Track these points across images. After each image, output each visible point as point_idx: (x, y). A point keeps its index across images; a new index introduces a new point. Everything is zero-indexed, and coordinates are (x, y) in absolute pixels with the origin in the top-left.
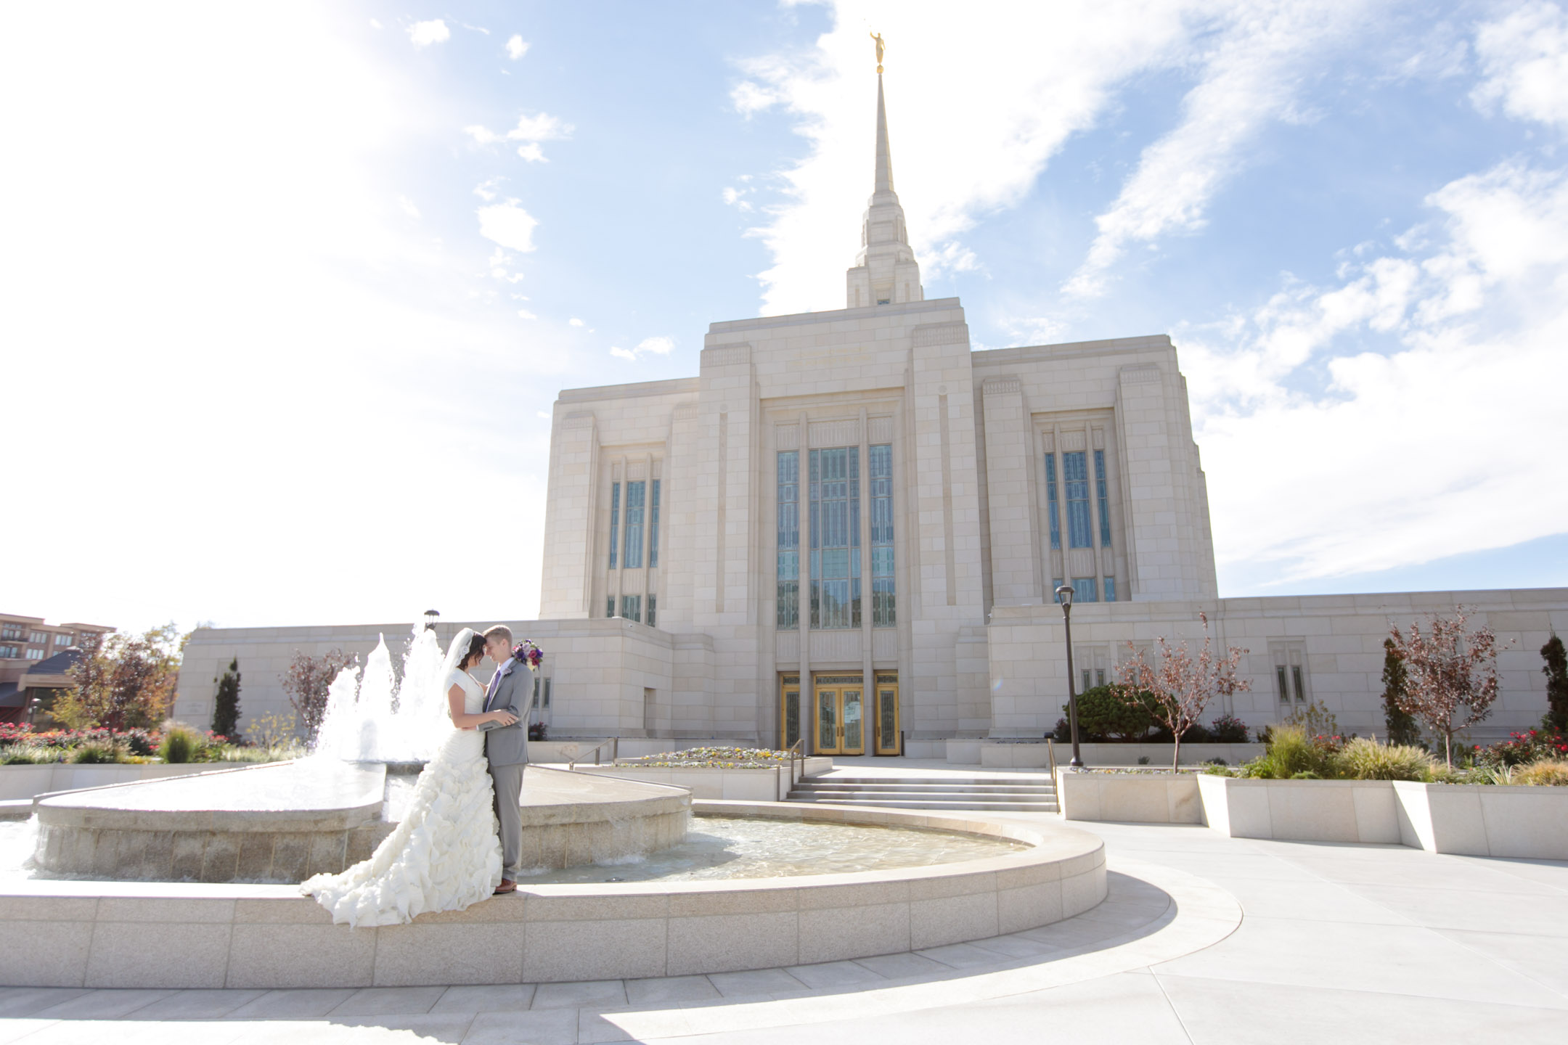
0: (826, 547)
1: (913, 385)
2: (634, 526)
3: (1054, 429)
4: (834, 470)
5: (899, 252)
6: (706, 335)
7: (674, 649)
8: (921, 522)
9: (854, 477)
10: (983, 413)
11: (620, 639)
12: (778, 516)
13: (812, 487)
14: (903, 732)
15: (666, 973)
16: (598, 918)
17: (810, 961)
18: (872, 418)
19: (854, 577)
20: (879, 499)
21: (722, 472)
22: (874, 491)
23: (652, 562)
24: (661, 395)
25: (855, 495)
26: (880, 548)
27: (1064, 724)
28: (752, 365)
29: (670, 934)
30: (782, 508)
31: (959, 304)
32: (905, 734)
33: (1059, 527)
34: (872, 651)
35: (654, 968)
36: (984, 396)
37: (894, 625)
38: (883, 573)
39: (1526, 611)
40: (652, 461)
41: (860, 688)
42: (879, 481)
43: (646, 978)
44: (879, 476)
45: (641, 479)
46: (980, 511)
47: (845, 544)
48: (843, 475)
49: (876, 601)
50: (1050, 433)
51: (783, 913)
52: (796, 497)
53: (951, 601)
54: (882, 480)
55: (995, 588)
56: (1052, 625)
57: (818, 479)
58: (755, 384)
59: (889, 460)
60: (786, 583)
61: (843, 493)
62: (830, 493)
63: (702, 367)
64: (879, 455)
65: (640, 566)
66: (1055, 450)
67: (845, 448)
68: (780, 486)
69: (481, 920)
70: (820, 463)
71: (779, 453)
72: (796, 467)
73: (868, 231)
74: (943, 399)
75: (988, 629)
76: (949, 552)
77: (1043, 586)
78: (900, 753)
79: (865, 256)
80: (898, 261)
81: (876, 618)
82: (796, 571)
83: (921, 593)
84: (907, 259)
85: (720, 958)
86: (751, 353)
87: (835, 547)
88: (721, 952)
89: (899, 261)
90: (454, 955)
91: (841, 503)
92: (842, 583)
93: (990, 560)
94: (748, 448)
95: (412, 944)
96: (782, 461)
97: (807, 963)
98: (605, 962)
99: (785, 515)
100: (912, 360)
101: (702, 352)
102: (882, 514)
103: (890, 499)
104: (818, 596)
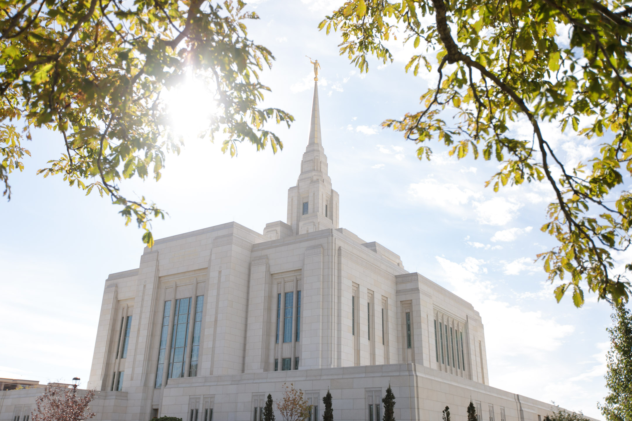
1: (210, 266)
3: (281, 281)
4: (184, 309)
5: (313, 176)
7: (105, 399)
10: (250, 276)
18: (199, 283)
20: (198, 322)
21: (141, 313)
22: (196, 318)
26: (195, 347)
28: (157, 261)
30: (164, 328)
33: (279, 332)
36: (252, 267)
38: (195, 359)
39: (347, 378)
42: (198, 313)
48: (186, 311)
52: (169, 323)
53: (211, 373)
55: (245, 364)
57: (177, 314)
58: (158, 270)
59: (203, 303)
60: (161, 365)
61: (185, 320)
64: (200, 301)
66: (281, 292)
67: (187, 298)
71: (165, 302)
74: (220, 272)
76: (214, 348)
89: (312, 181)
92: (180, 364)
93: (245, 350)
94: (151, 301)
96: (166, 305)
100: (212, 254)
101: (142, 256)
103: (201, 322)
104: (171, 371)
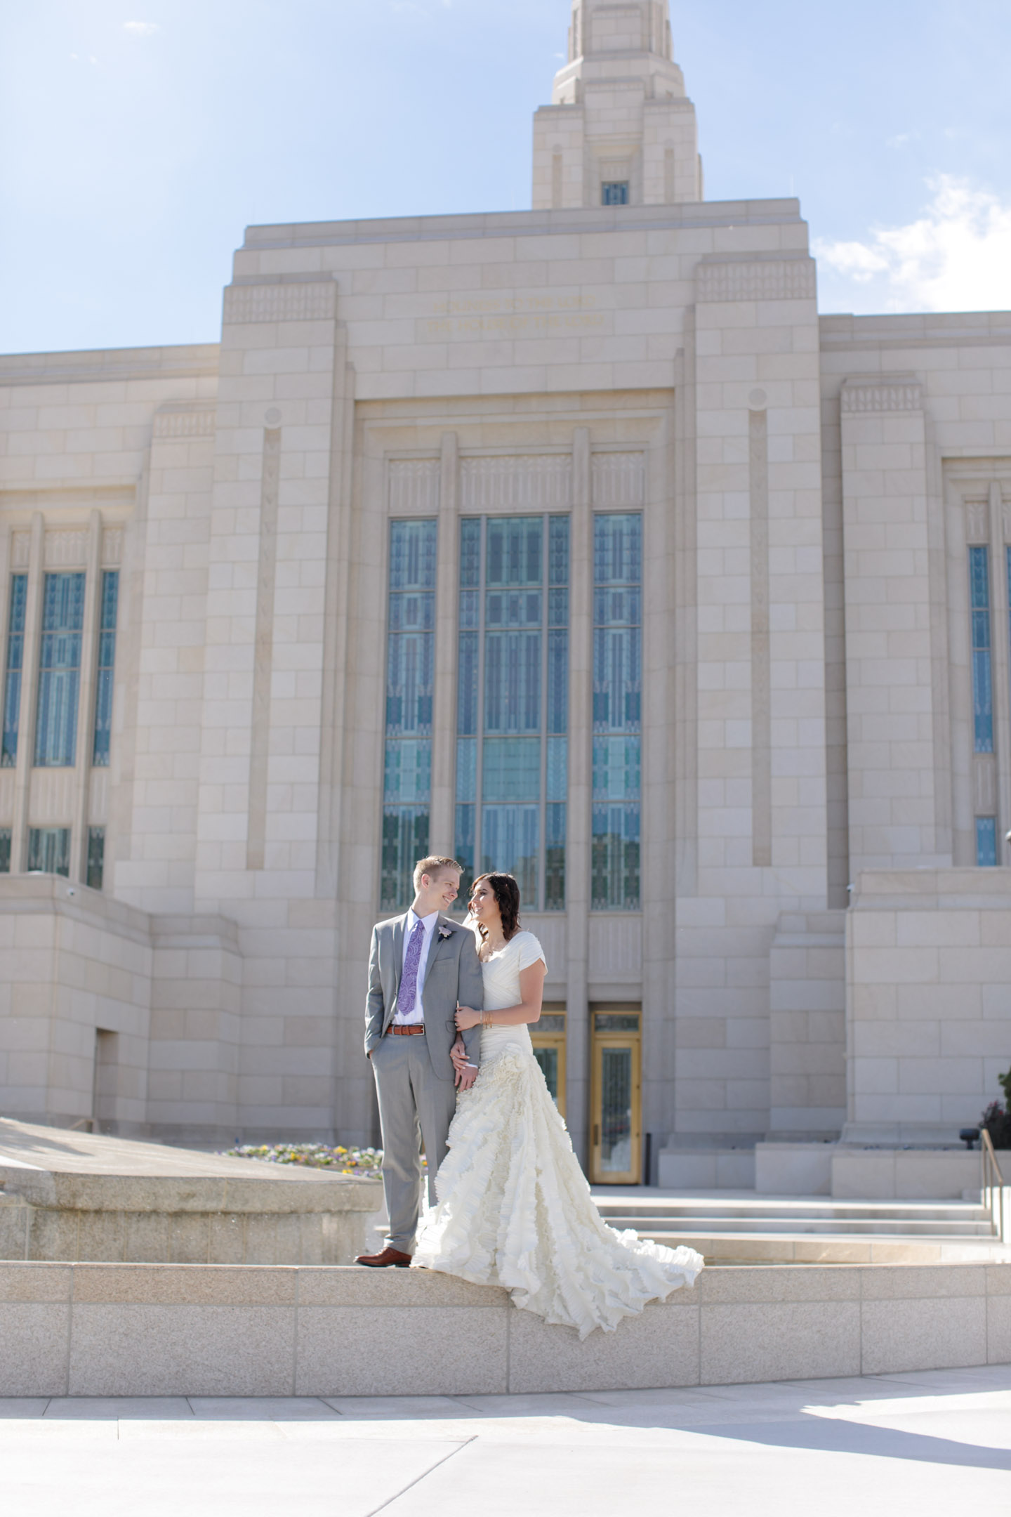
0: (493, 732)
1: (694, 385)
2: (58, 674)
3: (988, 495)
4: (515, 565)
5: (652, 77)
6: (237, 252)
7: (154, 947)
8: (702, 684)
9: (559, 580)
10: (839, 451)
11: (49, 919)
12: (387, 662)
13: (465, 601)
14: (648, 1136)
15: (508, 1389)
16: (405, 1303)
17: (717, 1381)
18: (603, 453)
19: (551, 799)
20: (612, 631)
21: (267, 560)
22: (602, 613)
23: (98, 755)
24: (128, 379)
25: (559, 621)
26: (612, 739)
27: (1001, 1112)
28: (339, 324)
29: (513, 1330)
30: (396, 642)
31: (797, 213)
32: (654, 1140)
33: (992, 707)
34: (587, 961)
35: (489, 1380)
36: (844, 415)
37: (638, 906)
38: (616, 793)
40: (103, 528)
41: (556, 1041)
42: (612, 590)
43: (479, 1394)
44: (612, 582)
45: (76, 568)
46: (827, 665)
47: (535, 726)
48: (534, 574)
49: (598, 857)
50: (979, 502)
51: (677, 1307)
52: (429, 618)
53: (762, 858)
54: (620, 590)
55: (853, 832)
56: (980, 910)
57: (477, 583)
58: (345, 368)
59: (636, 548)
60: (402, 808)
61: (533, 615)
62: (505, 615)
63: (225, 324)
64: (614, 535)
65: (69, 761)
66: (989, 537)
67: (540, 515)
68: (394, 596)
69: (230, 1301)
70: (483, 546)
71: (394, 522)
72: (431, 553)
73: (586, 23)
74: (758, 418)
75: (848, 916)
76: (761, 752)
77: (955, 831)
78: (641, 1180)
79: (577, 81)
80: (651, 98)
81: (599, 891)
82: (425, 783)
83: (696, 838)
84: (670, 95)
85: (586, 1369)
86: (337, 297)
87: (512, 732)
88: (588, 1361)
89: (653, 97)
90: (191, 1352)
91: (529, 638)
92: (526, 812)
93: (845, 771)
94: (325, 508)
95: (126, 1335)
96: (399, 540)
97: (712, 1383)
98: (417, 1369)
99: (403, 659)
100: (694, 331)
101: (226, 288)
102: (617, 666)
103: (635, 631)
104: (473, 840)
